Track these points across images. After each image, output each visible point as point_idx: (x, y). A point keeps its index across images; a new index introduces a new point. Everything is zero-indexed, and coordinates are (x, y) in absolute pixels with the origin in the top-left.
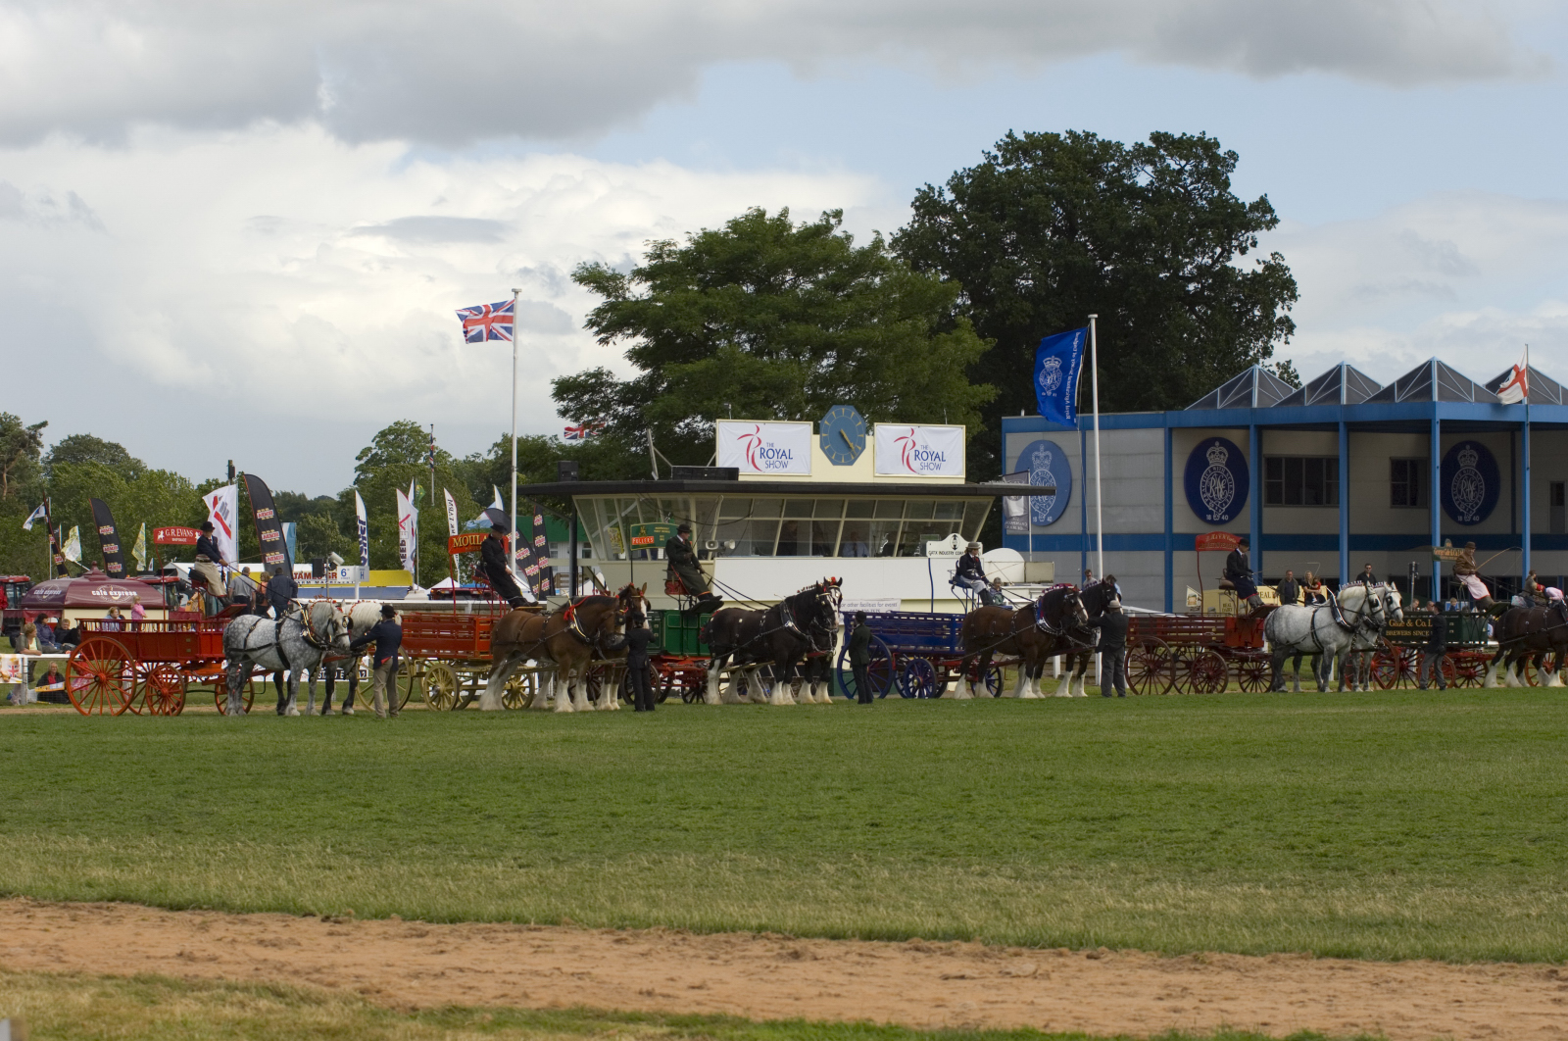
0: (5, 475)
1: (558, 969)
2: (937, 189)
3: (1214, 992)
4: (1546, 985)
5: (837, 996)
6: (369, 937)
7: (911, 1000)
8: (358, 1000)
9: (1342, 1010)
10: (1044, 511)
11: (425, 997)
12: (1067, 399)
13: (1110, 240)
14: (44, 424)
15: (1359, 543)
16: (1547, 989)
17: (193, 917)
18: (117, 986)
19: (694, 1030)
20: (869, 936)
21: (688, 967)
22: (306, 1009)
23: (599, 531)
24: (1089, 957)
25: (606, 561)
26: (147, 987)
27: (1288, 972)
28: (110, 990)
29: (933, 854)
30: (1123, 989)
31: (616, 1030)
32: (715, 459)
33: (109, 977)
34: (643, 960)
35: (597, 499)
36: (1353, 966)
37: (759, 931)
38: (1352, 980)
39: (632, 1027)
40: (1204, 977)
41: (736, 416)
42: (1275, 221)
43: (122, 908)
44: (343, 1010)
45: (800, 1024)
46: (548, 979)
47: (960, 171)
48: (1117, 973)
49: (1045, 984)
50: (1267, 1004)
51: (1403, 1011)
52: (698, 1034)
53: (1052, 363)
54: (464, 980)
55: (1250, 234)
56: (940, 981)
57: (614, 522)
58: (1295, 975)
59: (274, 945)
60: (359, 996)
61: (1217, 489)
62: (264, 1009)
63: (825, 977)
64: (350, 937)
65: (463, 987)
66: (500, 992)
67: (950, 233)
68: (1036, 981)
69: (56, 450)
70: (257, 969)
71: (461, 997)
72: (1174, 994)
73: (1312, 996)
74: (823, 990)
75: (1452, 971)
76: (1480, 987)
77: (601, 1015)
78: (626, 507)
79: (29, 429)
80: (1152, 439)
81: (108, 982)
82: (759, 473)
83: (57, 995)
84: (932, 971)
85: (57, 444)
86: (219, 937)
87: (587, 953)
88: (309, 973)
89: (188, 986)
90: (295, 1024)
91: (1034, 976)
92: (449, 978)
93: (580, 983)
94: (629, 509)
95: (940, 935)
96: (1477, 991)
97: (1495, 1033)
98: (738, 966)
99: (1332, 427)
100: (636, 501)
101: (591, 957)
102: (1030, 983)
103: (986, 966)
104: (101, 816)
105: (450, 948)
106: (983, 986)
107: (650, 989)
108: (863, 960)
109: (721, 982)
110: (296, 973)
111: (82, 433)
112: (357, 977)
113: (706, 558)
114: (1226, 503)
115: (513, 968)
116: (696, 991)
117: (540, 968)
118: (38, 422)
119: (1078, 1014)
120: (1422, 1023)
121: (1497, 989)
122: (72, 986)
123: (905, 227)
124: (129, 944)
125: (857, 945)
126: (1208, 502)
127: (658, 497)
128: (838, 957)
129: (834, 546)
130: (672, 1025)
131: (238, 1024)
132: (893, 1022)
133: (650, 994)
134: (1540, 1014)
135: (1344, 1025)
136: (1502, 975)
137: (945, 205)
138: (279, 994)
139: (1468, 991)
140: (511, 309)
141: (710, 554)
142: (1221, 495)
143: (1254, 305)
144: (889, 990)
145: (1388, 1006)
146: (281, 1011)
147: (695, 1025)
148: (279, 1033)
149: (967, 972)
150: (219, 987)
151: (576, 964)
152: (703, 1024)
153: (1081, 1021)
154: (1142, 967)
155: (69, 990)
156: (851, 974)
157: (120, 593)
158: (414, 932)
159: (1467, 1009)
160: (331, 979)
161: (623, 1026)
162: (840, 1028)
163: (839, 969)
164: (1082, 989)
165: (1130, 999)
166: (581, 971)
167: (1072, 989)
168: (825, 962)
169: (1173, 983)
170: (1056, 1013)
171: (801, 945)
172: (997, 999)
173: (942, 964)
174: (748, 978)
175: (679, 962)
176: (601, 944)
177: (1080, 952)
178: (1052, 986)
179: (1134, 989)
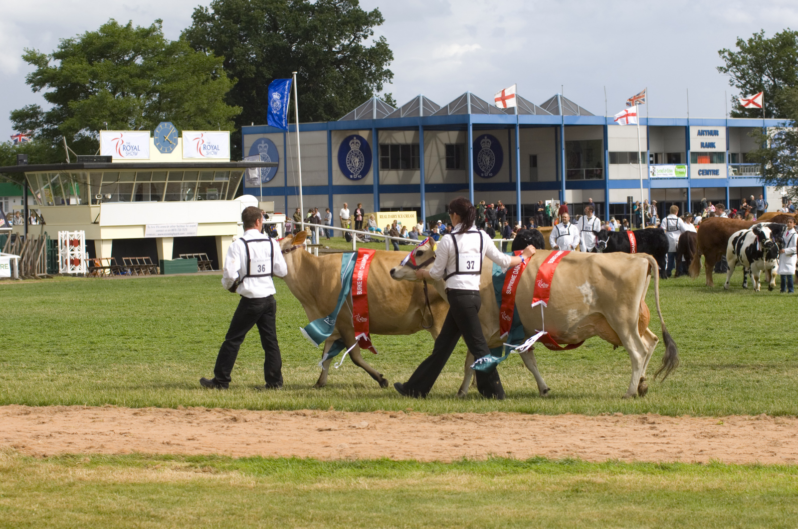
1: (113, 431)
2: (204, 8)
3: (469, 435)
4: (643, 426)
5: (269, 442)
7: (309, 444)
8: (13, 452)
9: (543, 444)
10: (265, 175)
11: (49, 449)
13: (296, 33)
15: (431, 188)
16: (644, 429)
19: (203, 464)
20: (271, 408)
21: (180, 428)
23: (39, 190)
24: (391, 417)
25: (43, 206)
27: (502, 423)
30: (419, 434)
32: (99, 151)
34: (152, 424)
35: (38, 174)
36: (535, 418)
37: (210, 407)
38: (539, 427)
39: (167, 463)
40: (458, 426)
41: (110, 129)
42: (382, 21)
44: (7, 457)
45: (259, 459)
46: (108, 437)
48: (411, 425)
49: (374, 432)
50: (501, 441)
51: (577, 443)
52: (205, 466)
53: (276, 96)
54: (63, 438)
55: (369, 28)
56: (317, 432)
57: (47, 185)
58: (507, 424)
60: (14, 449)
61: (355, 162)
63: (256, 431)
65: (66, 443)
66: (89, 446)
67: (211, 32)
68: (369, 431)
71: (67, 448)
72: (449, 436)
73: (523, 436)
74: (260, 439)
75: (588, 420)
76: (610, 429)
77: (148, 457)
78: (53, 177)
82: (123, 158)
84: (311, 426)
87: (122, 421)
91: (368, 428)
92: (55, 438)
93: (127, 439)
94: (54, 179)
95: (308, 406)
96: (609, 431)
97: (633, 454)
98: (206, 426)
99: (416, 128)
100: (58, 174)
101: (125, 423)
102: (366, 432)
103: (338, 423)
105: (45, 421)
106: (343, 434)
107: (168, 441)
108: (272, 421)
109: (201, 435)
112: (6, 438)
113: (96, 204)
114: (360, 169)
115: (86, 431)
116: (192, 442)
117: (101, 431)
119: (406, 449)
120: (592, 450)
121: (618, 429)
123: (188, 28)
125: (266, 414)
126: (351, 169)
127: (70, 172)
128: (257, 420)
129: (162, 195)
130: (189, 461)
132: (310, 456)
133: (168, 443)
134: (651, 443)
135: (550, 451)
136: (618, 421)
137: (209, 16)
139: (603, 431)
141: (98, 201)
142: (357, 164)
143: (371, 64)
144: (294, 438)
145: (568, 441)
147: (203, 461)
149: (332, 427)
151: (119, 428)
152: (206, 460)
154: (422, 421)
156: (270, 429)
158: (23, 412)
159: (610, 441)
161: (162, 462)
162: (282, 461)
163: (261, 427)
164: (397, 435)
165: (426, 440)
166: (124, 432)
167: (391, 434)
168: (251, 422)
169: (444, 430)
170: (393, 449)
171: (234, 413)
172: (355, 442)
173: (315, 423)
174: (215, 433)
175: (173, 425)
176: (127, 416)
177: (385, 414)
178: (380, 433)
179: (425, 434)
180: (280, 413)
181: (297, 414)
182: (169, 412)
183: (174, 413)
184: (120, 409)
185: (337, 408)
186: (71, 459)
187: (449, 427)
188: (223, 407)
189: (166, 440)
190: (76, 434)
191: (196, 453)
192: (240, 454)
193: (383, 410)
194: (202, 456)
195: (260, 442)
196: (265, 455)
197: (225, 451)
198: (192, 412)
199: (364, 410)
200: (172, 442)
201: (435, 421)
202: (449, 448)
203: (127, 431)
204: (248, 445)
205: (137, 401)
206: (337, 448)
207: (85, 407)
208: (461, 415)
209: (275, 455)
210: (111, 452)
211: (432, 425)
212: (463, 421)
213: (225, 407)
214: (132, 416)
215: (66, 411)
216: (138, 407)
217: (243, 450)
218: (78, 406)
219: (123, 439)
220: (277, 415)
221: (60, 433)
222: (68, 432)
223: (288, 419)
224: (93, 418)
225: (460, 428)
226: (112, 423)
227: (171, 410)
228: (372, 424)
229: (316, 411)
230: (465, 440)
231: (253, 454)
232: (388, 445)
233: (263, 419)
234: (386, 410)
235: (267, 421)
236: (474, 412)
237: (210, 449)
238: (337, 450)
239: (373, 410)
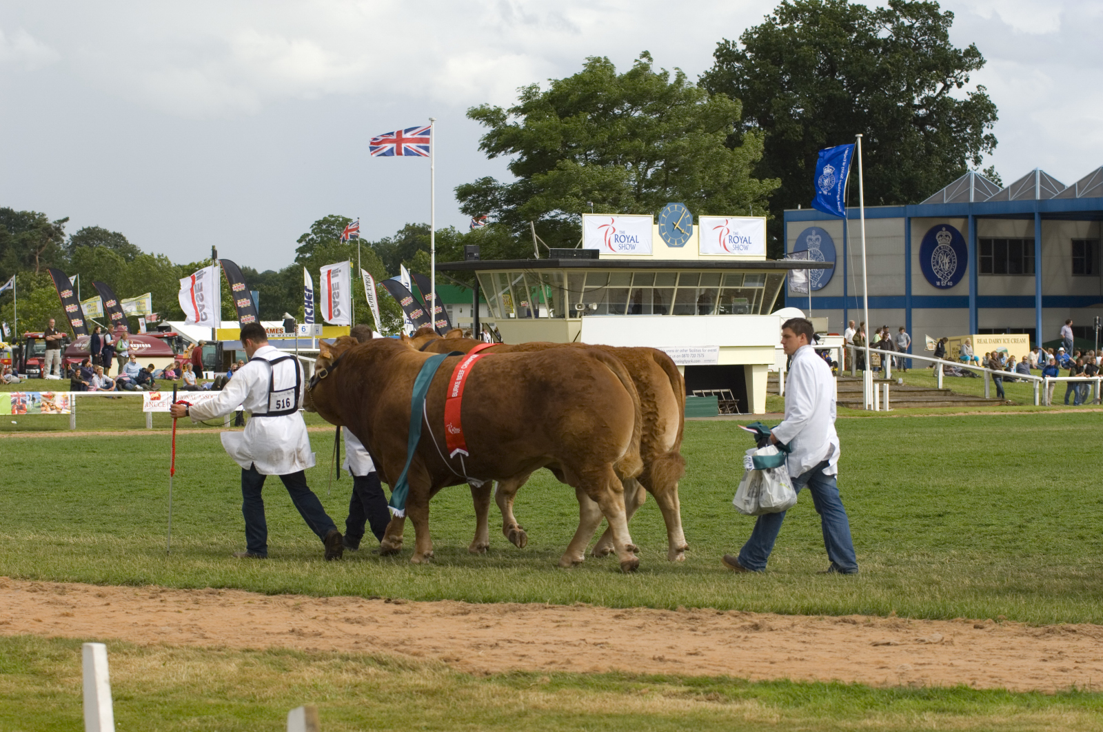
0: (37, 257)
1: (584, 640)
2: (731, 43)
3: (1083, 655)
5: (802, 660)
6: (425, 615)
7: (857, 663)
8: (443, 667)
10: (815, 279)
11: (493, 664)
12: (838, 196)
13: (860, 78)
14: (66, 220)
15: (1050, 302)
17: (286, 600)
18: (256, 657)
19: (707, 688)
20: (807, 612)
21: (678, 638)
22: (405, 674)
23: (495, 296)
24: (976, 627)
25: (501, 319)
26: (278, 657)
28: (252, 660)
29: (815, 544)
30: (1013, 652)
31: (647, 689)
32: (581, 243)
33: (248, 651)
34: (640, 632)
35: (494, 273)
37: (722, 609)
39: (658, 686)
40: (1068, 643)
41: (597, 211)
42: (981, 63)
43: (231, 595)
44: (434, 675)
45: (786, 683)
46: (576, 648)
47: (749, 29)
48: (1002, 639)
49: (951, 648)
52: (710, 691)
53: (828, 170)
54: (514, 649)
55: (964, 73)
56: (871, 647)
57: (506, 290)
59: (359, 623)
60: (444, 663)
61: (944, 263)
62: (373, 675)
63: (785, 644)
64: (411, 615)
65: (517, 656)
66: (549, 660)
67: (742, 76)
68: (944, 646)
69: (74, 238)
70: (356, 643)
71: (519, 664)
72: (1054, 656)
74: (789, 655)
77: (633, 678)
78: (516, 278)
79: (55, 222)
80: (898, 225)
81: (248, 655)
82: (614, 253)
83: (211, 665)
84: (862, 639)
85: (74, 233)
86: (314, 616)
87: (598, 626)
88: (397, 645)
89: (311, 657)
90: (400, 686)
91: (942, 642)
92: (502, 648)
93: (603, 651)
94: (517, 280)
95: (859, 610)
98: (715, 636)
99: (1029, 216)
100: (522, 274)
101: (601, 630)
102: (940, 648)
103: (900, 634)
104: (176, 518)
105: (491, 624)
106: (907, 651)
107: (661, 655)
108: (808, 631)
109: (708, 649)
110: (386, 645)
111: (92, 225)
112: (434, 648)
113: (576, 317)
114: (950, 273)
115: (547, 639)
116: (694, 657)
117: (568, 639)
118: (62, 218)
119: (992, 674)
122: (221, 657)
123: (709, 70)
124: (248, 623)
125: (797, 619)
126: (938, 272)
127: (539, 271)
128: (787, 628)
129: (670, 307)
130: (689, 685)
131: (356, 686)
132: (858, 681)
133: (661, 659)
137: (738, 54)
138: (381, 663)
140: (427, 132)
141: (579, 313)
142: (947, 266)
143: (967, 125)
144: (838, 655)
146: (385, 676)
147: (707, 685)
148: (390, 694)
149: (892, 640)
150: (334, 657)
151: (593, 635)
152: (713, 684)
153: (996, 679)
154: (1018, 635)
155: (219, 660)
156: (804, 642)
157: (138, 346)
158: (459, 611)
160: (415, 650)
161: (651, 686)
162: (818, 687)
163: (793, 638)
164: (982, 653)
165: (1022, 661)
166: (599, 641)
167: (973, 652)
168: (779, 632)
169: (1048, 648)
170: (975, 673)
171: (756, 618)
172: (923, 662)
173: (868, 634)
174: (728, 646)
175: (669, 633)
176: (605, 619)
177: (968, 623)
178: (958, 650)
179: (1021, 652)
180: (820, 620)
181: (845, 621)
182: (664, 615)
183: (672, 616)
184: (596, 609)
185: (901, 614)
186: (523, 679)
187: (1055, 643)
188: (741, 610)
189: (658, 654)
190: (533, 643)
191: (698, 673)
192: (760, 676)
193: (965, 618)
194: (707, 677)
195: (789, 659)
196: (794, 678)
197: (740, 671)
198: (697, 615)
199: (938, 618)
200: (666, 658)
201: (1037, 634)
202: (1053, 673)
203: (604, 641)
204: (772, 663)
205: (621, 598)
206: (897, 670)
207: (547, 605)
208: (1073, 627)
209: (809, 678)
210: (580, 670)
211: (1031, 639)
212: (1076, 636)
213: (744, 610)
214: (613, 619)
215: (520, 610)
216: (622, 608)
217: (765, 670)
218: (537, 605)
219: (598, 651)
220: (816, 621)
221: (509, 641)
222: (522, 640)
223: (831, 627)
224: (557, 622)
225: (1072, 644)
226: (584, 629)
227: (668, 612)
228: (948, 638)
229: (871, 618)
230: (1077, 662)
231: (779, 676)
232: (968, 668)
233: (795, 627)
234: (968, 617)
235: (802, 629)
236: (1092, 622)
237: (719, 668)
238: (896, 673)
239: (951, 617)
